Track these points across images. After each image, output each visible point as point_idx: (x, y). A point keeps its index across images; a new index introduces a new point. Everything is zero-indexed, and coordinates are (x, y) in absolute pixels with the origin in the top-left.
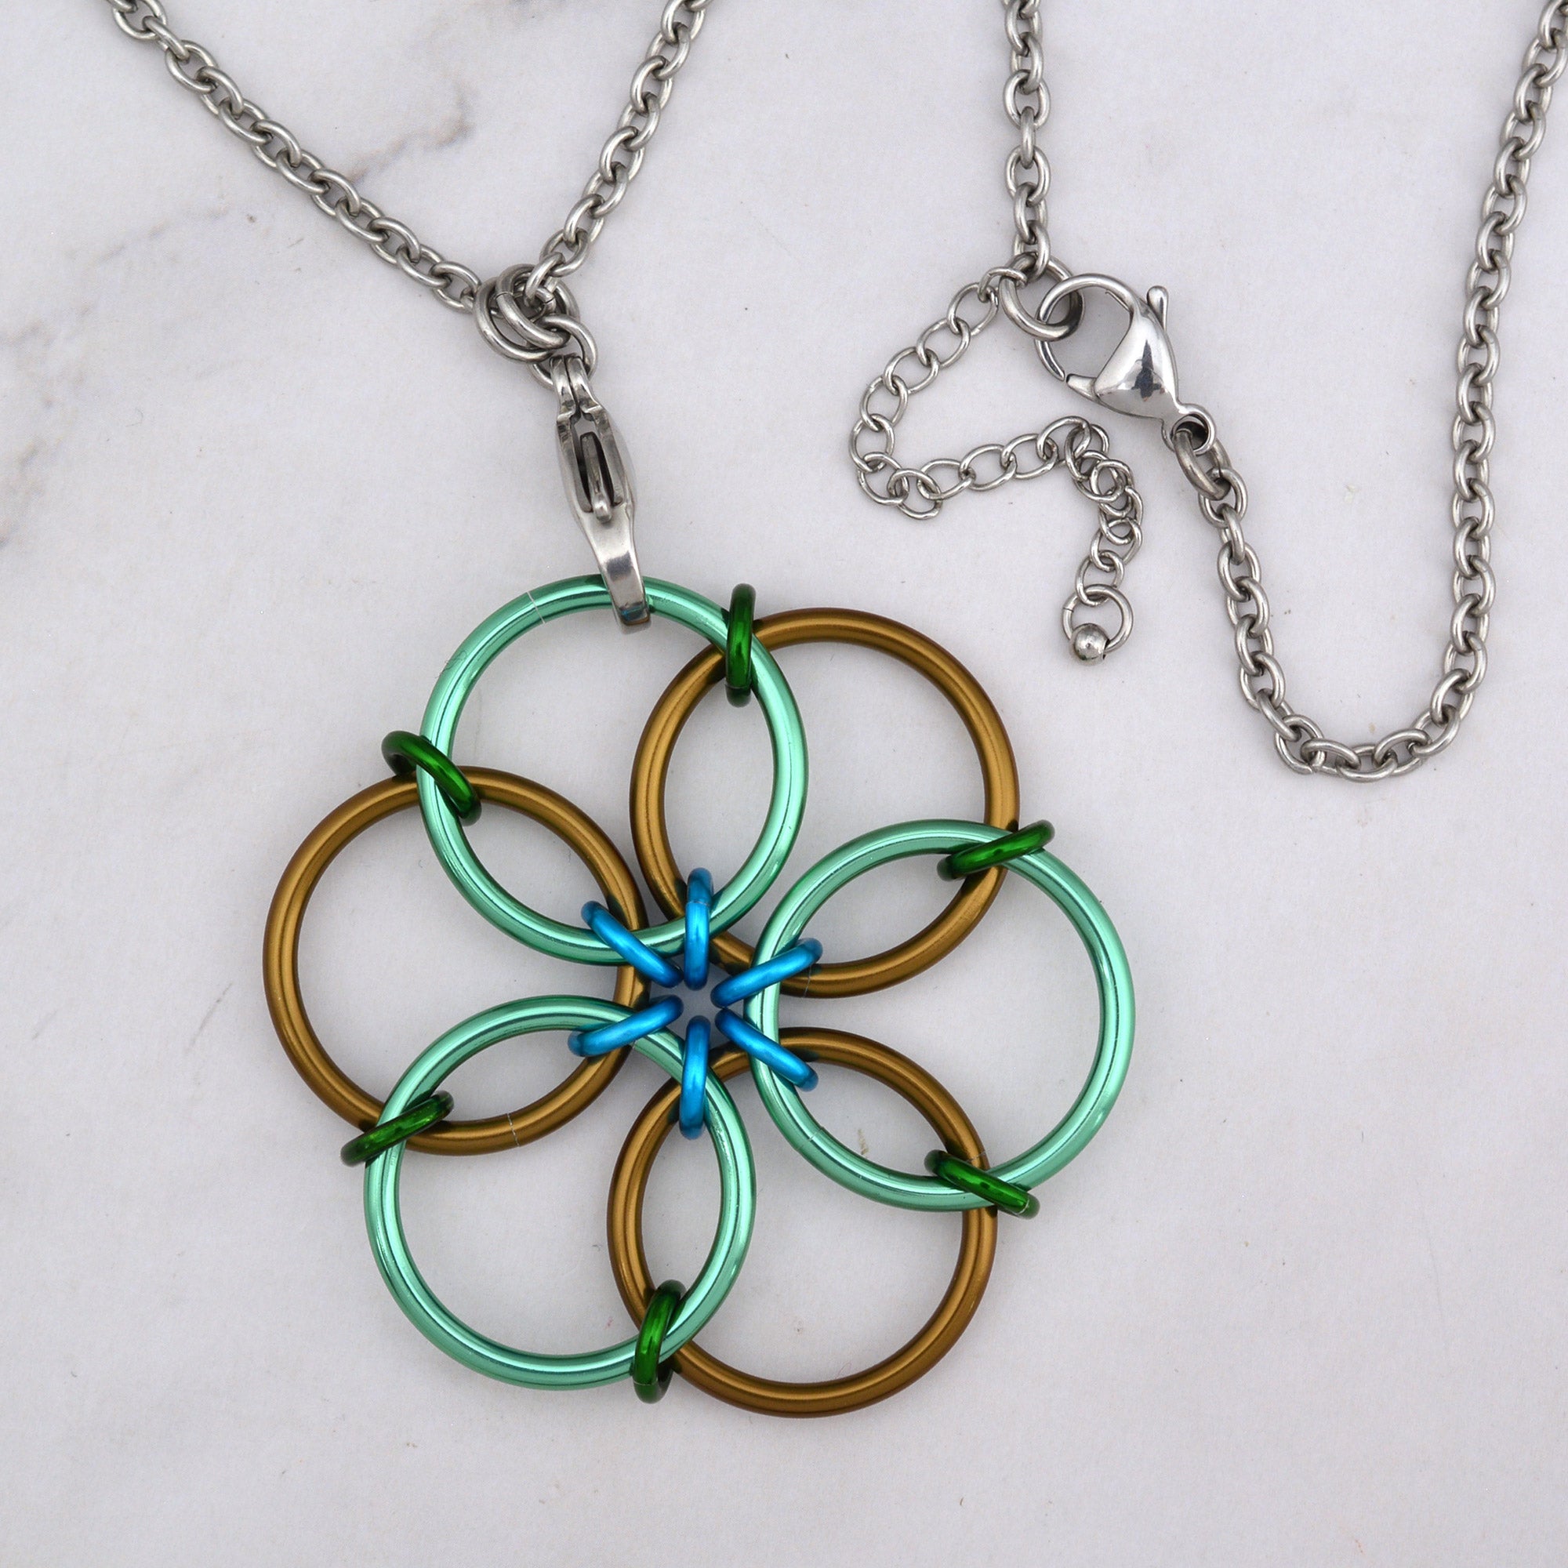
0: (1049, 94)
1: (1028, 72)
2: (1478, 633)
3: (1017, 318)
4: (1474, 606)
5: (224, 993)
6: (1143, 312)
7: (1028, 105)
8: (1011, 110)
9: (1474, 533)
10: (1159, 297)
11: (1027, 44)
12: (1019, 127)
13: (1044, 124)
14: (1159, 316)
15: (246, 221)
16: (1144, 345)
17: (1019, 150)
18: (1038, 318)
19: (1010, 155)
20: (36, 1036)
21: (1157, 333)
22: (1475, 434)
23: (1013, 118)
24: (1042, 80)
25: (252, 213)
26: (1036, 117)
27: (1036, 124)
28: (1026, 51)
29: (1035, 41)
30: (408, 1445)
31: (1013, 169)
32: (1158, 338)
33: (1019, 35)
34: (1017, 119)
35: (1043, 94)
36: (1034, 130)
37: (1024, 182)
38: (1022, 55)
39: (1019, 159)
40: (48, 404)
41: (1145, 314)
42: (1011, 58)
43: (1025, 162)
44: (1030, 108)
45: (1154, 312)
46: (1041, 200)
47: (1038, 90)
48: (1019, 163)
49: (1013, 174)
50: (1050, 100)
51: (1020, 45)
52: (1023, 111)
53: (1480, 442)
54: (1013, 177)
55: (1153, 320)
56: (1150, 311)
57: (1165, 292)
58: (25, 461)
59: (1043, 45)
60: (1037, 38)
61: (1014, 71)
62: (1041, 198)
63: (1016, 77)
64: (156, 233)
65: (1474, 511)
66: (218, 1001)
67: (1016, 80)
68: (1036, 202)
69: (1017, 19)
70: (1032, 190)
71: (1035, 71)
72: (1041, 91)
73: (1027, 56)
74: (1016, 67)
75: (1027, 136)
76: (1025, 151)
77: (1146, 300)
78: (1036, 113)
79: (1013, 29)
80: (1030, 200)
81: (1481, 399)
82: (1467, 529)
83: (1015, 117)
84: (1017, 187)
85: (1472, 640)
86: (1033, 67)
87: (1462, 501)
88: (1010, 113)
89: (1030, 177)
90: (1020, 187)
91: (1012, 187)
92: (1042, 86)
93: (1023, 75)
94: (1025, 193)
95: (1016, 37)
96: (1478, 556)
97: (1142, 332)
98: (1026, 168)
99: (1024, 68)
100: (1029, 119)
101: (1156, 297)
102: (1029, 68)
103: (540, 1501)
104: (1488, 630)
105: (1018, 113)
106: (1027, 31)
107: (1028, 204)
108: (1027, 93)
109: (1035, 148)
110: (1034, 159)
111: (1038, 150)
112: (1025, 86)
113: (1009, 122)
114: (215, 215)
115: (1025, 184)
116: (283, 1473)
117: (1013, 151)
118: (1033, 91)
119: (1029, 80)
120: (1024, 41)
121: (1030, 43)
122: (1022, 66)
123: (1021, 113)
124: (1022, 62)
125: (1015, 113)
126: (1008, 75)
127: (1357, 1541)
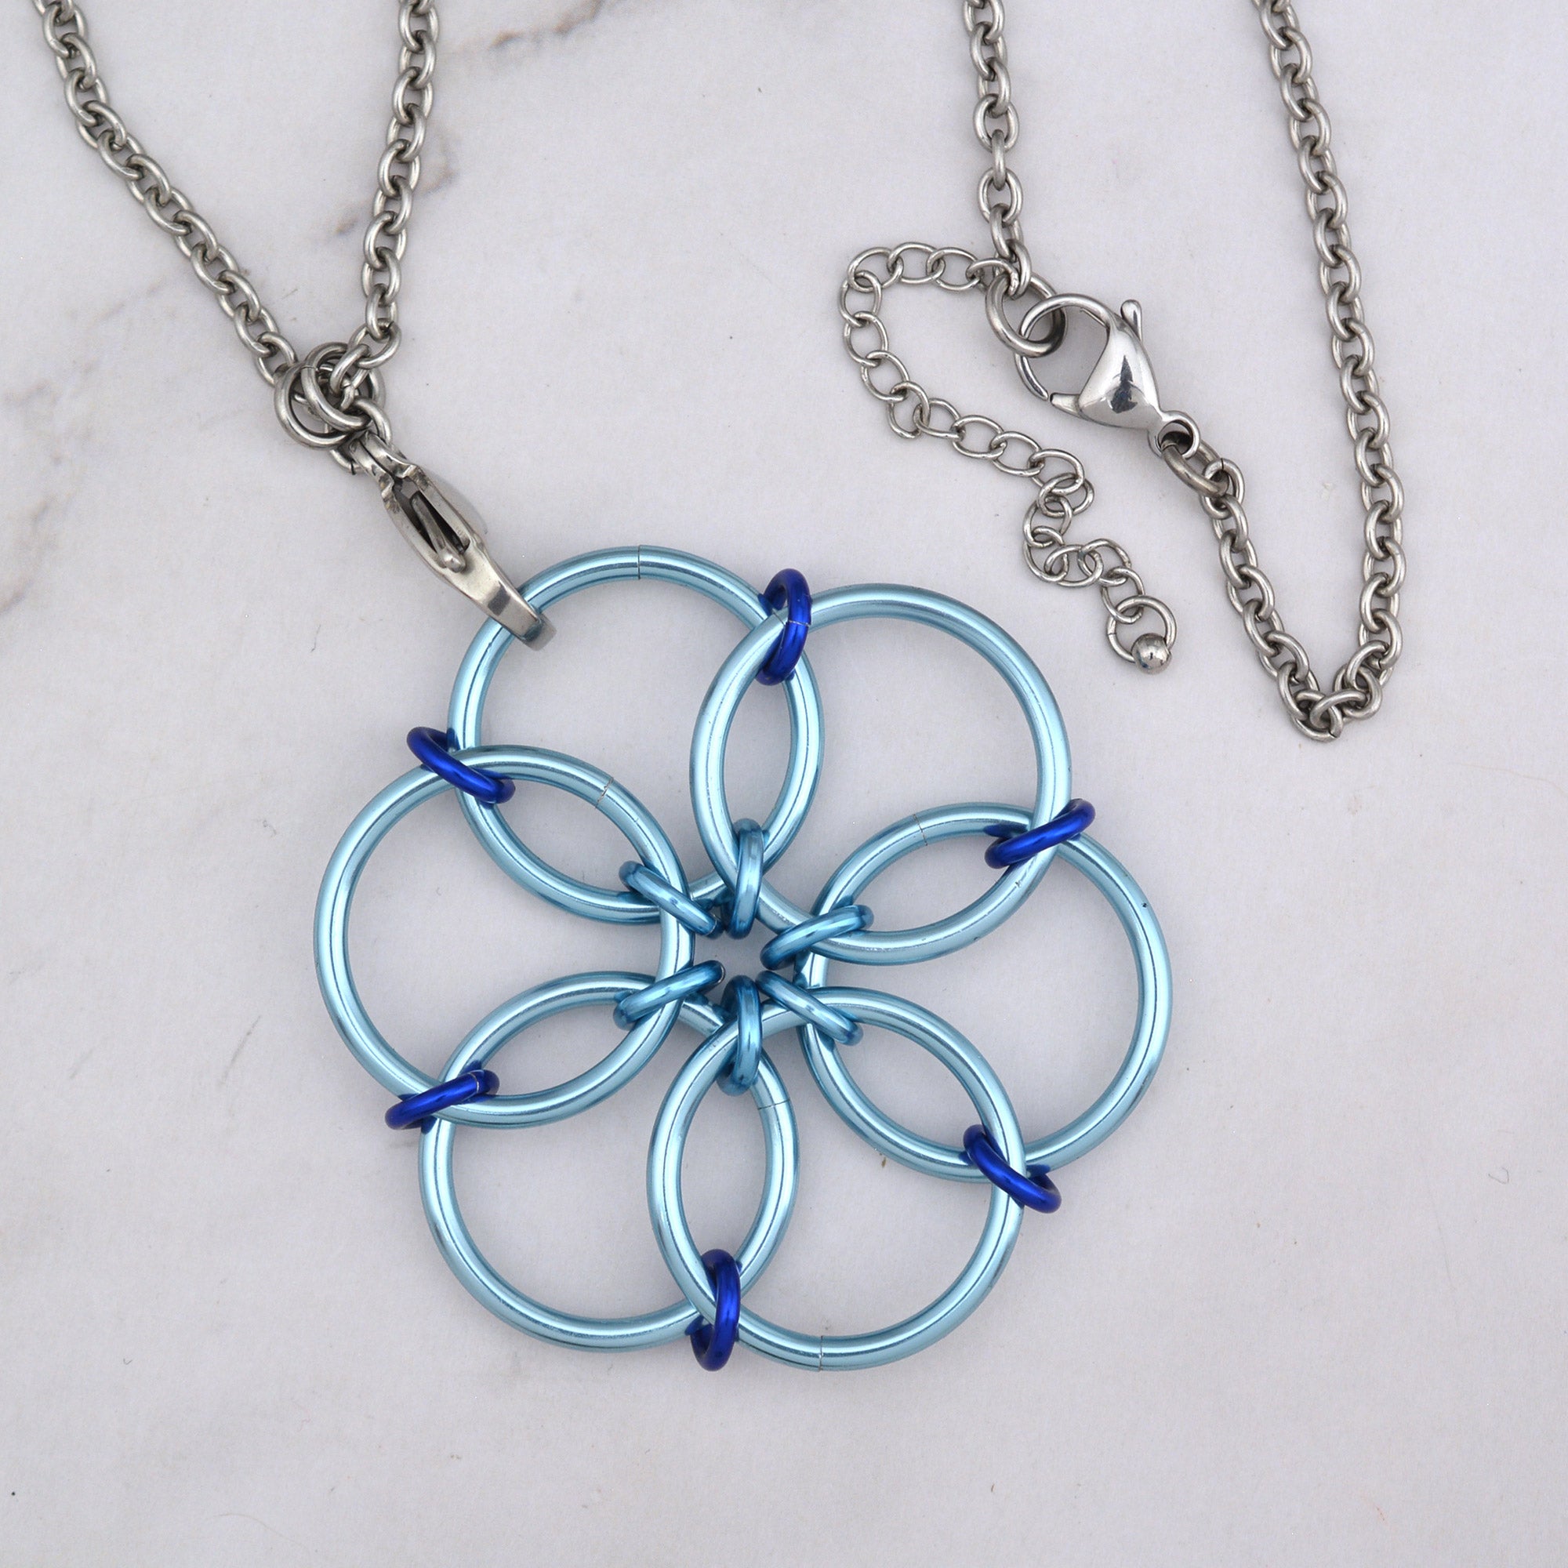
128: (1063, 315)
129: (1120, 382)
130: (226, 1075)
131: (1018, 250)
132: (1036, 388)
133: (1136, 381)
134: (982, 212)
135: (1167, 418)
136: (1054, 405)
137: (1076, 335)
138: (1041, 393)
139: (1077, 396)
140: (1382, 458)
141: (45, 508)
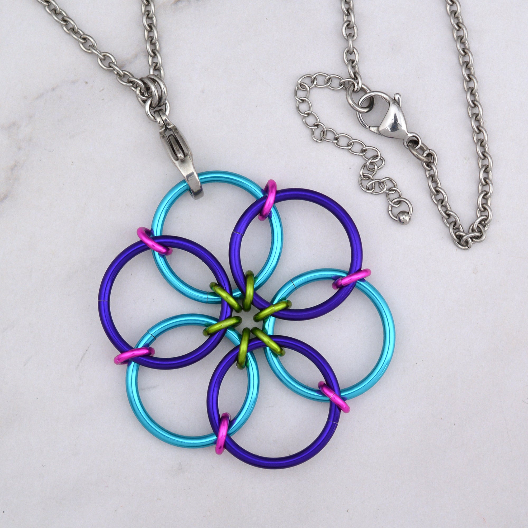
0: (357, 29)
1: (350, 21)
2: (489, 178)
3: (352, 104)
4: (486, 169)
5: (88, 348)
6: (393, 102)
7: (350, 33)
8: (344, 34)
9: (482, 144)
10: (398, 97)
11: (349, 12)
12: (348, 40)
13: (356, 39)
14: (398, 103)
15: (85, 84)
16: (394, 114)
17: (348, 48)
18: (358, 104)
19: (345, 50)
20: (25, 365)
21: (398, 109)
22: (476, 111)
23: (345, 37)
24: (355, 24)
25: (86, 81)
26: (353, 37)
27: (353, 39)
28: (348, 14)
29: (352, 10)
30: (158, 499)
31: (346, 55)
32: (399, 111)
33: (346, 9)
34: (347, 37)
35: (355, 29)
36: (353, 41)
37: (350, 59)
38: (347, 16)
39: (348, 51)
40: (20, 149)
41: (394, 103)
42: (343, 17)
43: (350, 52)
44: (351, 34)
45: (397, 102)
46: (356, 65)
47: (353, 27)
48: (348, 53)
49: (346, 56)
50: (358, 31)
51: (346, 12)
52: (349, 35)
53: (478, 113)
54: (346, 58)
55: (397, 105)
56: (396, 102)
57: (400, 95)
58: (13, 169)
59: (354, 11)
60: (352, 9)
61: (345, 21)
62: (356, 64)
63: (346, 23)
64: (54, 89)
65: (481, 136)
66: (86, 350)
67: (346, 24)
68: (355, 66)
69: (345, 3)
70: (353, 62)
71: (352, 21)
72: (354, 28)
73: (349, 16)
74: (346, 20)
75: (351, 43)
76: (350, 48)
77: (394, 99)
78: (353, 36)
79: (344, 7)
80: (352, 65)
81: (475, 99)
82: (480, 143)
83: (346, 37)
84: (348, 61)
85: (487, 180)
86: (351, 19)
87: (476, 134)
88: (344, 35)
89: (352, 57)
90: (349, 61)
91: (346, 61)
92: (355, 26)
93: (348, 23)
94: (351, 63)
95: (345, 10)
96: (485, 152)
97: (393, 109)
98: (351, 54)
99: (348, 20)
100: (351, 38)
101: (397, 97)
102: (350, 20)
103: (204, 517)
104: (492, 176)
105: (347, 35)
106: (348, 7)
107: (352, 67)
108: (350, 28)
109: (353, 47)
110: (353, 51)
111: (354, 48)
112: (349, 26)
113: (344, 38)
114: (74, 82)
115: (350, 60)
116: (116, 511)
117: (346, 49)
118: (352, 28)
119: (350, 24)
120: (348, 11)
121: (350, 11)
122: (347, 19)
123: (348, 35)
124: (347, 18)
125: (346, 36)
126: (343, 23)
127: (483, 518)
128: (373, 98)
129: (394, 122)
130: (79, 365)
131: (357, 75)
132: (364, 124)
133: (399, 121)
134: (345, 62)
135: (410, 135)
136: (370, 130)
137: (378, 106)
138: (366, 126)
139: (378, 127)
140: (485, 149)
141: (15, 166)
